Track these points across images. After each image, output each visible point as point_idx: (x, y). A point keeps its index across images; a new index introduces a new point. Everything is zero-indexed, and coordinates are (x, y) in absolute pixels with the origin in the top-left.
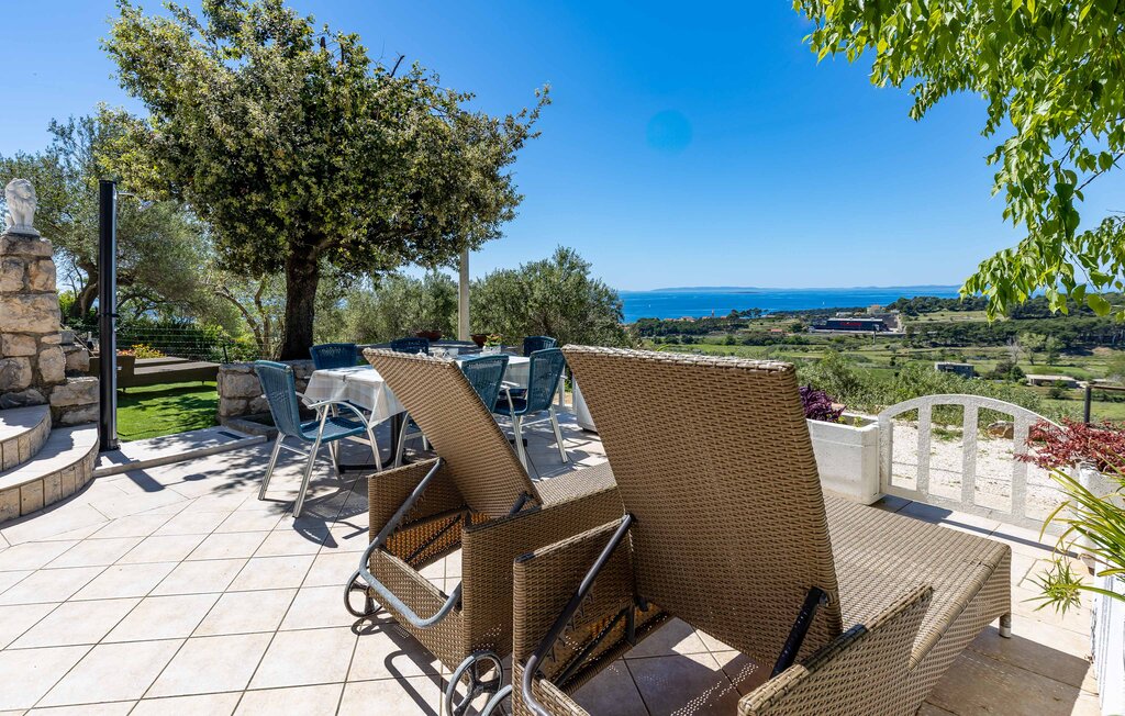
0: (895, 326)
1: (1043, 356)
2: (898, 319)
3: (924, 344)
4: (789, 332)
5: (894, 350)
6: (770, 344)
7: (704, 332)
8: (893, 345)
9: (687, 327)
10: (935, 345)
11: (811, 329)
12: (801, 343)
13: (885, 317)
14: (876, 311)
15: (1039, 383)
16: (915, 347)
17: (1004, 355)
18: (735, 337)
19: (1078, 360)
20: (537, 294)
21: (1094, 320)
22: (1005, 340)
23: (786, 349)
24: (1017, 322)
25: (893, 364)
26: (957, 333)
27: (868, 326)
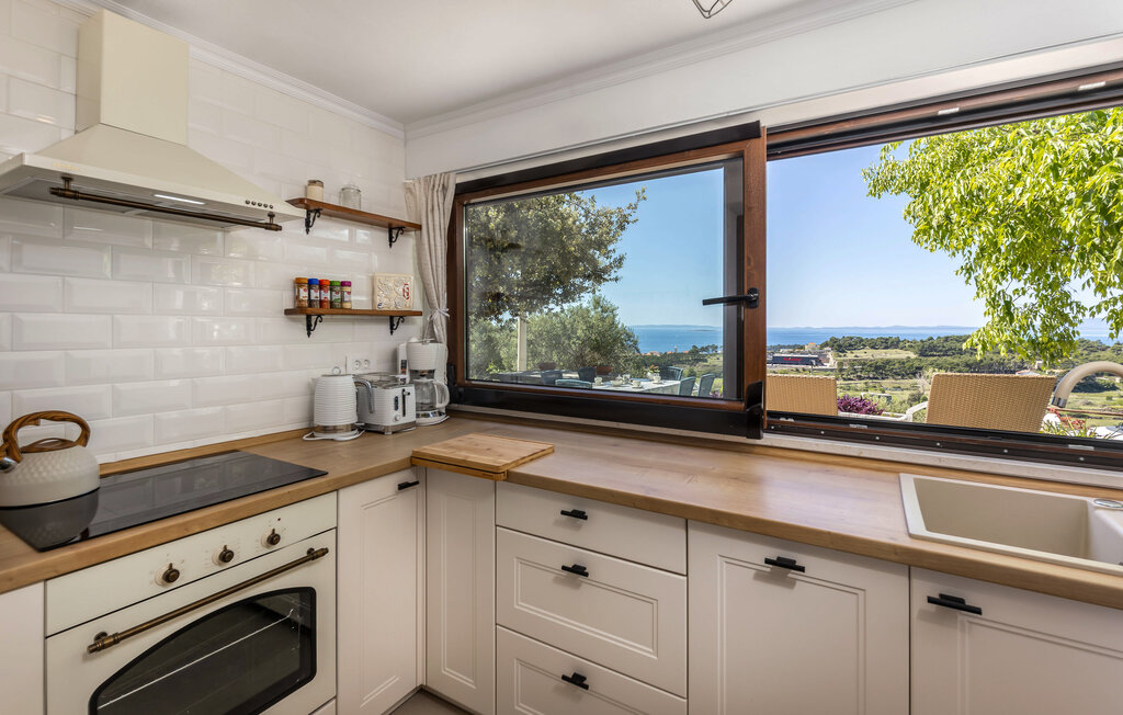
0: (828, 361)
2: (831, 356)
3: (852, 376)
9: (654, 360)
10: (860, 378)
13: (820, 354)
14: (813, 349)
16: (844, 379)
17: (914, 387)
18: (695, 369)
20: (579, 332)
22: (914, 374)
24: (923, 358)
26: (877, 368)
27: (806, 361)
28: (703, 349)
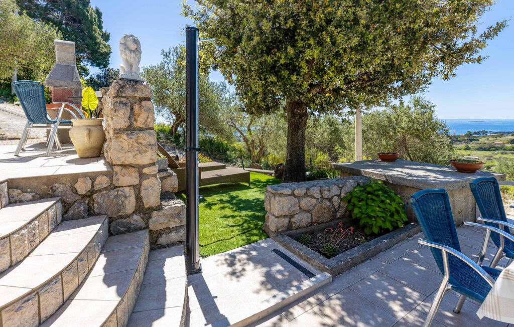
4: (508, 143)
6: (494, 150)
18: (470, 146)
23: (506, 153)
28: (475, 133)
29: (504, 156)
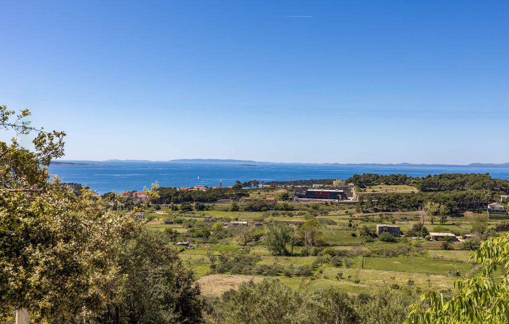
0: (351, 195)
1: (438, 218)
2: (353, 191)
3: (369, 209)
4: (280, 200)
5: (351, 214)
6: (265, 211)
7: (214, 200)
8: (350, 211)
9: (200, 196)
10: (376, 210)
11: (295, 198)
12: (288, 209)
13: (345, 189)
14: (339, 184)
15: (436, 238)
16: (364, 212)
17: (417, 218)
18: (238, 204)
19: (457, 220)
21: (464, 192)
22: (417, 207)
23: (277, 214)
24: (424, 193)
25: (350, 225)
26: (390, 202)
27: (334, 196)
28: (246, 184)
29: (276, 219)
